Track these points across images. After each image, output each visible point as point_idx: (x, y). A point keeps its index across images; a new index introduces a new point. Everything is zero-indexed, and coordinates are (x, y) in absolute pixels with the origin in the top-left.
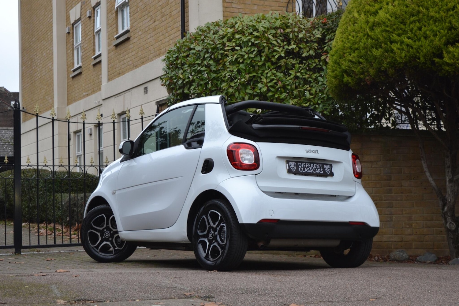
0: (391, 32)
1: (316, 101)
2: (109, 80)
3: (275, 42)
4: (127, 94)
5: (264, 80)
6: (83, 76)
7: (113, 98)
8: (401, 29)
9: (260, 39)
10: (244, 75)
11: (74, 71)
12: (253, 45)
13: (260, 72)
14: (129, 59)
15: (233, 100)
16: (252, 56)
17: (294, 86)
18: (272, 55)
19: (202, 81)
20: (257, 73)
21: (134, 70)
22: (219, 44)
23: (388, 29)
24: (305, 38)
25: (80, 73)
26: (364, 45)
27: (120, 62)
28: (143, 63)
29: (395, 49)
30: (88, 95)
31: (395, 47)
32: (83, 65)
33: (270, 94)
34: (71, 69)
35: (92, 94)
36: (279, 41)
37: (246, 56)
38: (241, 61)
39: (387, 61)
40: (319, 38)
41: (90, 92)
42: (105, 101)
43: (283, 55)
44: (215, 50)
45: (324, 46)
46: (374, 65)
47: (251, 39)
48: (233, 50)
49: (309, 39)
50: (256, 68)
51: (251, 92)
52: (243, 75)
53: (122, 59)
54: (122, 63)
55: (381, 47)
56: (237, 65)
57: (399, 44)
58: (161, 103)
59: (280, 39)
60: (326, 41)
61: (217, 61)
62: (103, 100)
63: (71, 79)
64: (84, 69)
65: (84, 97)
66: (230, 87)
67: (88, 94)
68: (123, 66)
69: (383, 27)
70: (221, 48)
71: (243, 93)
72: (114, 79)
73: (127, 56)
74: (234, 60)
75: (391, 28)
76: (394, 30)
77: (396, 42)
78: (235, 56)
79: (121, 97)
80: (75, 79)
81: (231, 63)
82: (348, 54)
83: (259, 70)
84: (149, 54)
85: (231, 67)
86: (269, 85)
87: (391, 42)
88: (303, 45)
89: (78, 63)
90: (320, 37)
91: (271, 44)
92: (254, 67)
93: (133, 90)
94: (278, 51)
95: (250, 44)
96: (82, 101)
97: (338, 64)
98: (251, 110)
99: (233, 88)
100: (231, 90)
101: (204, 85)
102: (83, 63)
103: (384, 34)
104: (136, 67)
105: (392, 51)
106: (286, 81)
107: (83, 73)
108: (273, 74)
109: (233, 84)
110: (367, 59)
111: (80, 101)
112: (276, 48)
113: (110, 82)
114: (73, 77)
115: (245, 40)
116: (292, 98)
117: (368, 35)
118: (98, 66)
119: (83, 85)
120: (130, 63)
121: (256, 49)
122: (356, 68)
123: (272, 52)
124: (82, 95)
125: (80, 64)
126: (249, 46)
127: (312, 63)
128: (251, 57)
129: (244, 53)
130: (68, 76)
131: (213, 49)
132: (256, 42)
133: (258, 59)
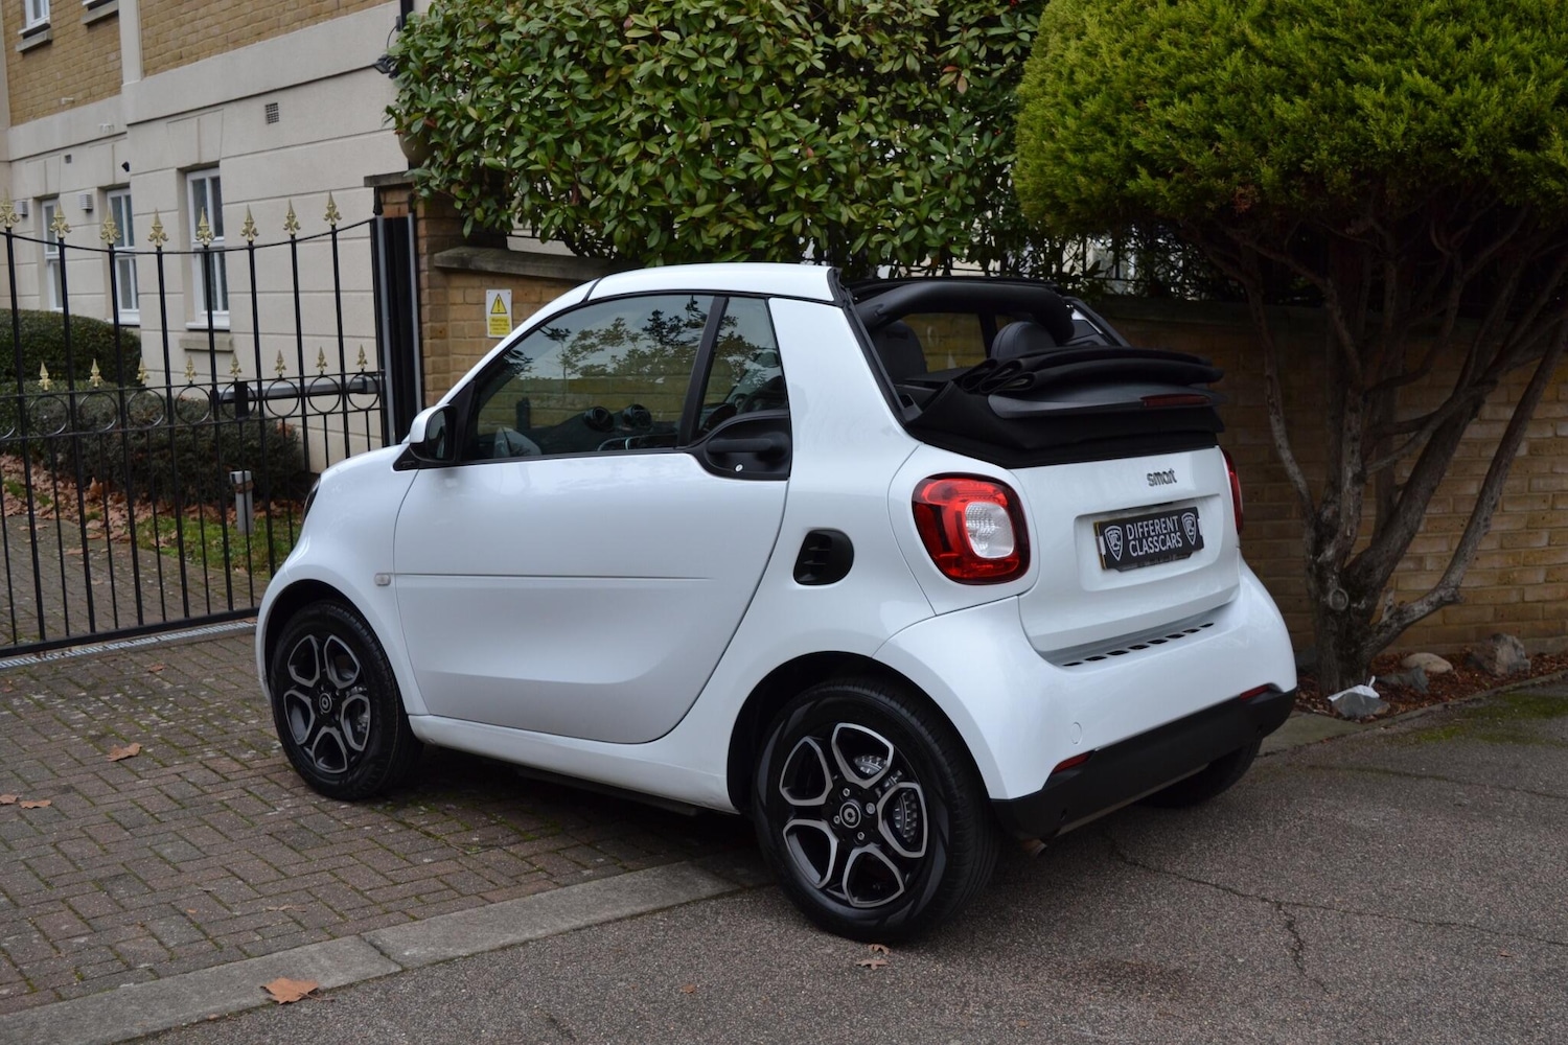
0: (1348, 44)
1: (924, 213)
2: (145, 72)
3: (790, 24)
4: (209, 118)
5: (761, 142)
6: (57, 50)
7: (163, 123)
8: (1389, 37)
9: (744, 10)
10: (696, 123)
11: (27, 35)
12: (722, 27)
13: (745, 114)
14: (209, 20)
15: (653, 196)
16: (719, 62)
17: (855, 165)
18: (783, 62)
19: (546, 131)
20: (734, 118)
21: (228, 51)
22: (605, 18)
23: (1336, 32)
24: (889, 16)
25: (47, 43)
26: (1233, 78)
27: (182, 25)
28: (259, 35)
29: (1368, 104)
30: (73, 104)
31: (1365, 97)
32: (53, 21)
33: (779, 187)
34: (18, 29)
35: (86, 103)
36: (802, 19)
37: (701, 65)
38: (683, 77)
39: (1333, 143)
40: (931, 18)
41: (80, 96)
42: (135, 128)
43: (821, 65)
44: (589, 37)
45: (947, 43)
46: (1274, 151)
47: (716, 9)
48: (655, 38)
49: (899, 20)
50: (733, 102)
51: (715, 176)
52: (693, 121)
53: (188, 17)
54: (187, 28)
55: (1303, 91)
56: (669, 90)
57: (1382, 89)
58: (384, 183)
59: (802, 13)
60: (952, 29)
61: (598, 73)
62: (129, 125)
63: (20, 57)
64: (57, 33)
65: (61, 108)
66: (645, 155)
67: (73, 102)
68: (191, 38)
69: (1316, 25)
70: (609, 31)
71: (691, 179)
72: (161, 71)
73: (202, 11)
74: (660, 74)
75: (1347, 30)
76: (1361, 38)
77: (1368, 80)
78: (664, 62)
79: (190, 124)
80: (30, 57)
81: (652, 81)
82: (1157, 101)
83: (741, 107)
84: (281, 10)
85: (649, 93)
86: (778, 156)
87: (1350, 81)
88: (880, 37)
89: (37, 15)
90: (936, 14)
91: (780, 26)
92: (724, 97)
93: (227, 109)
94: (801, 51)
95: (711, 24)
96: (57, 120)
97: (1111, 131)
98: (716, 233)
99: (655, 162)
100: (648, 168)
101: (554, 146)
102: (56, 16)
103: (1317, 47)
104: (237, 43)
105: (1353, 109)
106: (830, 149)
107: (55, 43)
108: (787, 122)
109: (653, 149)
110: (1241, 128)
111: (48, 119)
112: (798, 43)
113: (149, 79)
114: (25, 52)
115: (693, 12)
116: (848, 202)
117: (1250, 47)
118: (102, 29)
119: (59, 75)
120: (216, 30)
121: (734, 42)
122: (1198, 155)
123: (782, 55)
124: (55, 103)
125: (45, 18)
126: (705, 30)
127: (910, 93)
128: (716, 67)
129: (692, 54)
130: (9, 49)
131: (582, 32)
132: (734, 20)
133: (738, 72)
